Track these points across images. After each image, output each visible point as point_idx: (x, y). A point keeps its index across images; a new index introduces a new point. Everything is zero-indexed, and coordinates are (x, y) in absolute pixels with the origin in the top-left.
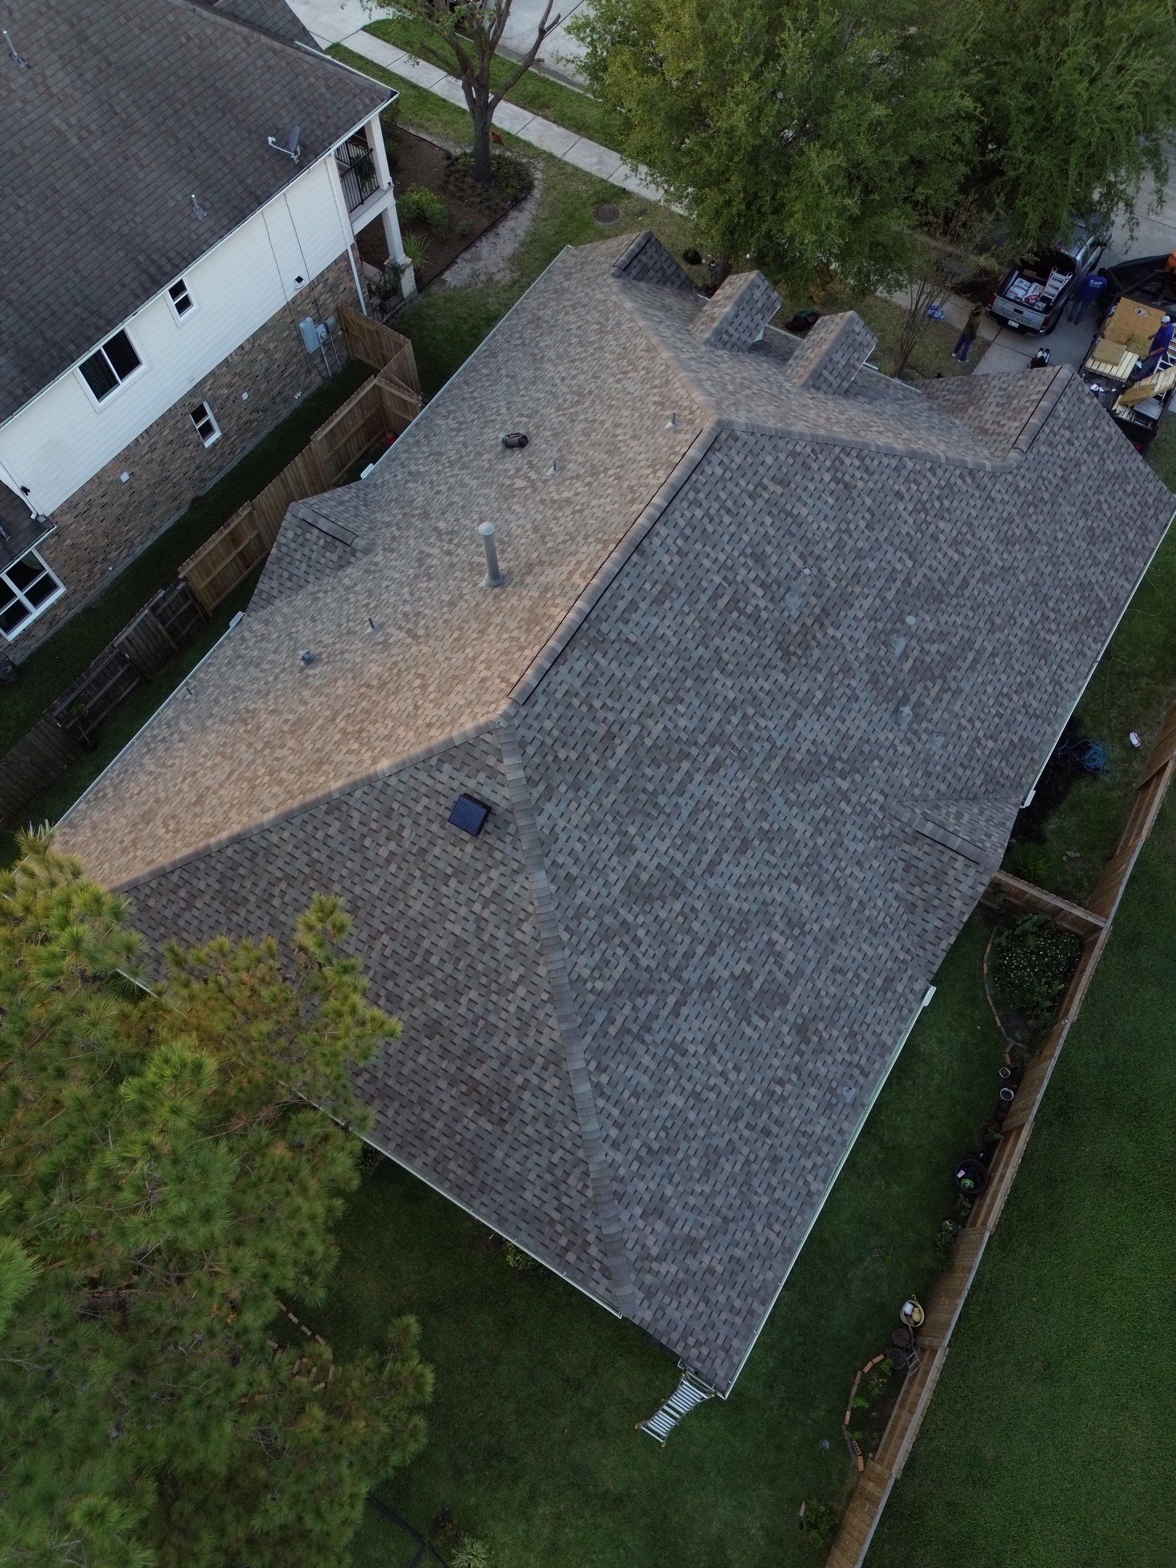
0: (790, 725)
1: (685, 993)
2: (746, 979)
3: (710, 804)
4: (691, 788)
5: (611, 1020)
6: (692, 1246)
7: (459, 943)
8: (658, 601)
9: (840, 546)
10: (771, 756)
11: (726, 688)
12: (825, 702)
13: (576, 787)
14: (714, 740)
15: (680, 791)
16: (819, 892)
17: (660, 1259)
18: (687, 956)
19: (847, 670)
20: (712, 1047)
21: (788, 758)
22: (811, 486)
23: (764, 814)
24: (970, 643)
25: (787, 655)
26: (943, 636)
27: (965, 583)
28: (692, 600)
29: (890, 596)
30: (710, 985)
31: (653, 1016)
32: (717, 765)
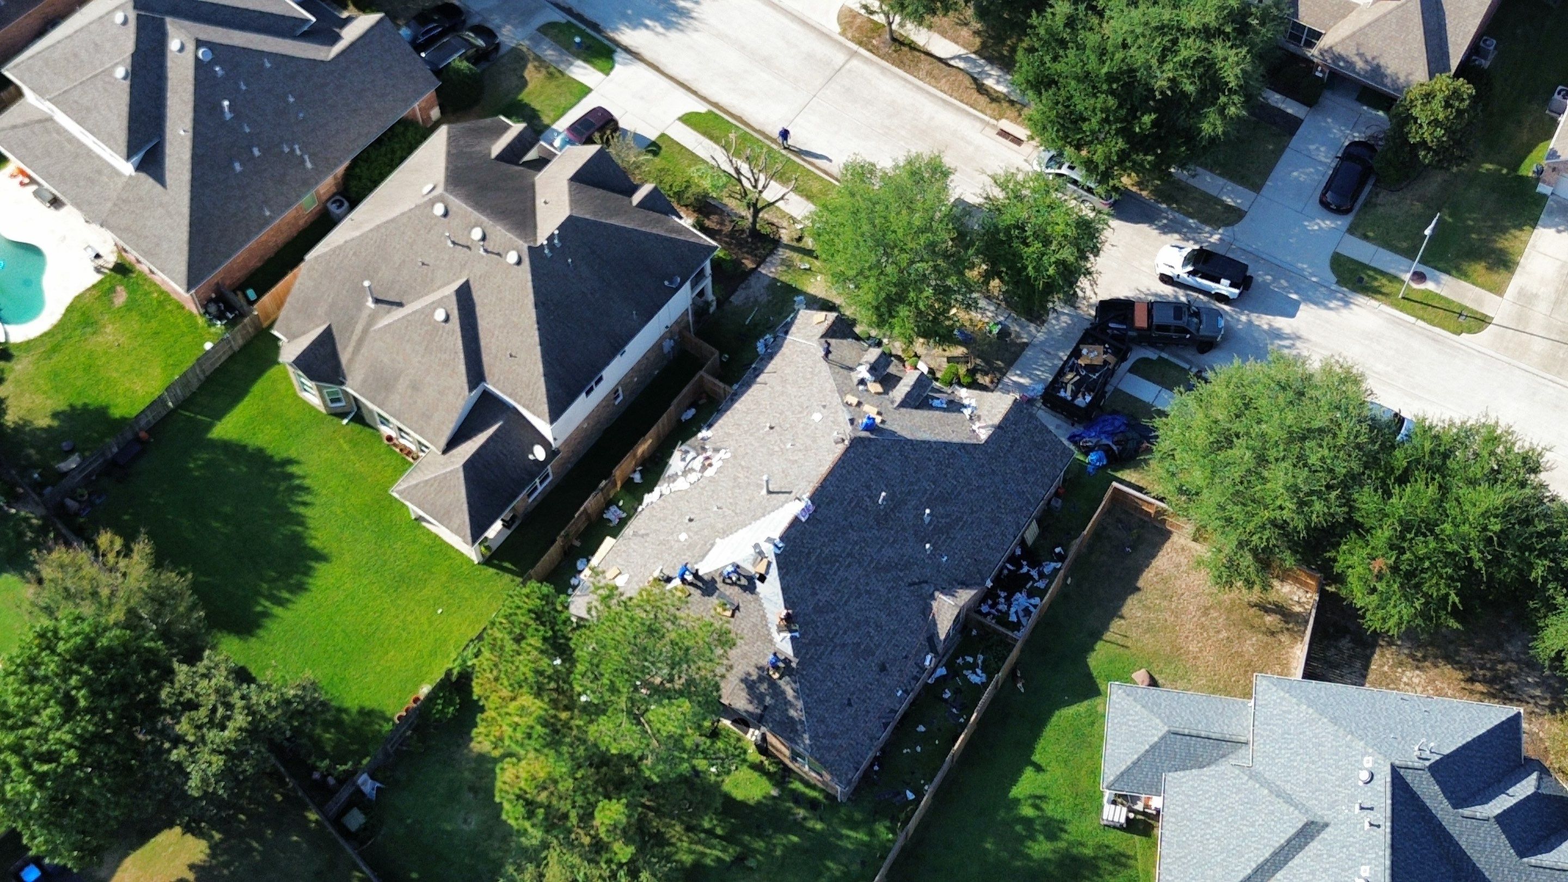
0: (879, 550)
1: (835, 647)
2: (859, 644)
3: (847, 579)
4: (839, 573)
5: (807, 653)
6: (834, 736)
7: (755, 625)
8: (828, 504)
9: (902, 481)
10: (871, 562)
11: (853, 536)
12: (894, 542)
13: (797, 571)
14: (849, 555)
15: (835, 573)
16: (889, 615)
17: (823, 738)
18: (836, 634)
19: (904, 529)
20: (844, 668)
21: (878, 563)
23: (867, 584)
24: (961, 518)
25: (878, 523)
26: (948, 516)
27: (959, 493)
28: (841, 504)
29: (924, 500)
30: (844, 645)
31: (823, 653)
32: (849, 565)
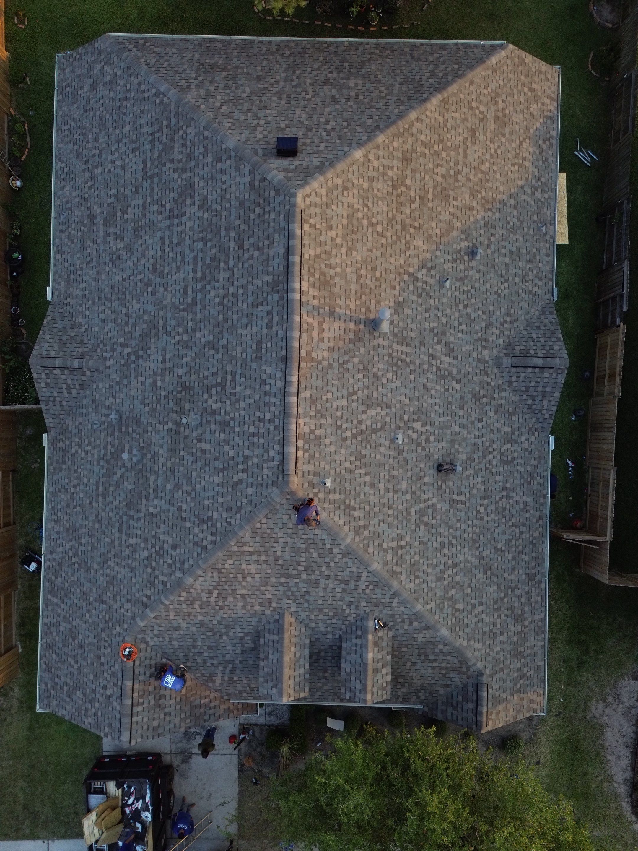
1: (145, 175)
2: (124, 211)
3: (179, 269)
5: (168, 126)
6: (93, 87)
11: (203, 335)
13: (242, 204)
16: (113, 287)
17: (102, 68)
18: (152, 191)
20: (123, 167)
21: (157, 334)
22: (221, 500)
23: (153, 294)
25: (184, 387)
30: (137, 190)
31: (152, 149)
